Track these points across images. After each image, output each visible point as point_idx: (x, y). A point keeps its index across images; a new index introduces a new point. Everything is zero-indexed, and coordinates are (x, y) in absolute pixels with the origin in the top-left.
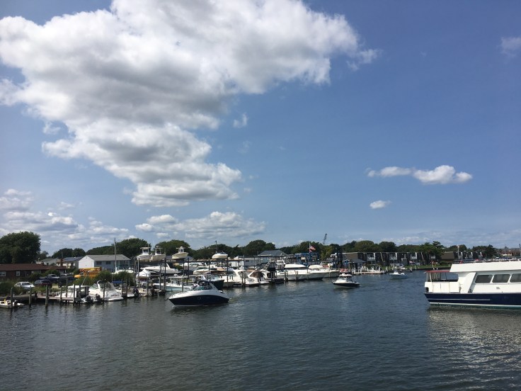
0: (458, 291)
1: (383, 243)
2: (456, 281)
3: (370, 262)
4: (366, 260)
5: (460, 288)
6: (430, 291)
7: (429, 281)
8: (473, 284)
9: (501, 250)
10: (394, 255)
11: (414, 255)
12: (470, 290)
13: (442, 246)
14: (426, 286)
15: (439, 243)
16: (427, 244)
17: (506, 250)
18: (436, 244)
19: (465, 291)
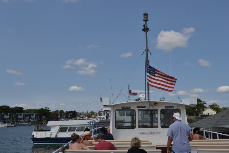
0: (50, 137)
1: (16, 108)
2: (50, 131)
3: (5, 119)
4: (3, 118)
5: (51, 135)
6: (35, 137)
7: (35, 131)
8: (58, 132)
9: (80, 114)
10: (21, 115)
11: (33, 115)
12: (56, 136)
13: (50, 111)
14: (33, 134)
15: (48, 109)
16: (42, 109)
17: (83, 114)
18: (47, 109)
19: (53, 136)
